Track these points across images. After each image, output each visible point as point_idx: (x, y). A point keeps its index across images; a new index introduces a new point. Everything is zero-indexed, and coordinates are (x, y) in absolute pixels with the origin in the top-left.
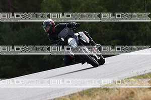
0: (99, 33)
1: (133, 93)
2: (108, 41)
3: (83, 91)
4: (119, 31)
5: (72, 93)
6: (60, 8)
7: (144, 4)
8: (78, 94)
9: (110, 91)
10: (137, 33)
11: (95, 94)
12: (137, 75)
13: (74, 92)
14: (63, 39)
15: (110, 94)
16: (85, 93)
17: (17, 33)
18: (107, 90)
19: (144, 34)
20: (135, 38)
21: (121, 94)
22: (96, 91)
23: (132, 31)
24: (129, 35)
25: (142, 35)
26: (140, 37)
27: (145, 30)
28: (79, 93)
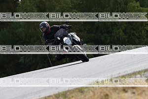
1: (107, 95)
3: (59, 93)
4: (93, 35)
5: (48, 95)
7: (118, 8)
8: (54, 97)
9: (85, 93)
10: (111, 36)
11: (71, 96)
13: (50, 94)
14: (59, 38)
15: (85, 96)
16: (60, 95)
18: (82, 92)
19: (117, 38)
21: (96, 96)
22: (71, 93)
23: (105, 35)
25: (115, 38)
26: (114, 40)
27: (119, 33)
28: (55, 95)
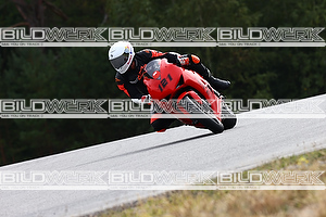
0: (231, 59)
2: (251, 75)
6: (148, 3)
12: (313, 149)
17: (55, 58)
20: (307, 68)
24: (295, 63)
